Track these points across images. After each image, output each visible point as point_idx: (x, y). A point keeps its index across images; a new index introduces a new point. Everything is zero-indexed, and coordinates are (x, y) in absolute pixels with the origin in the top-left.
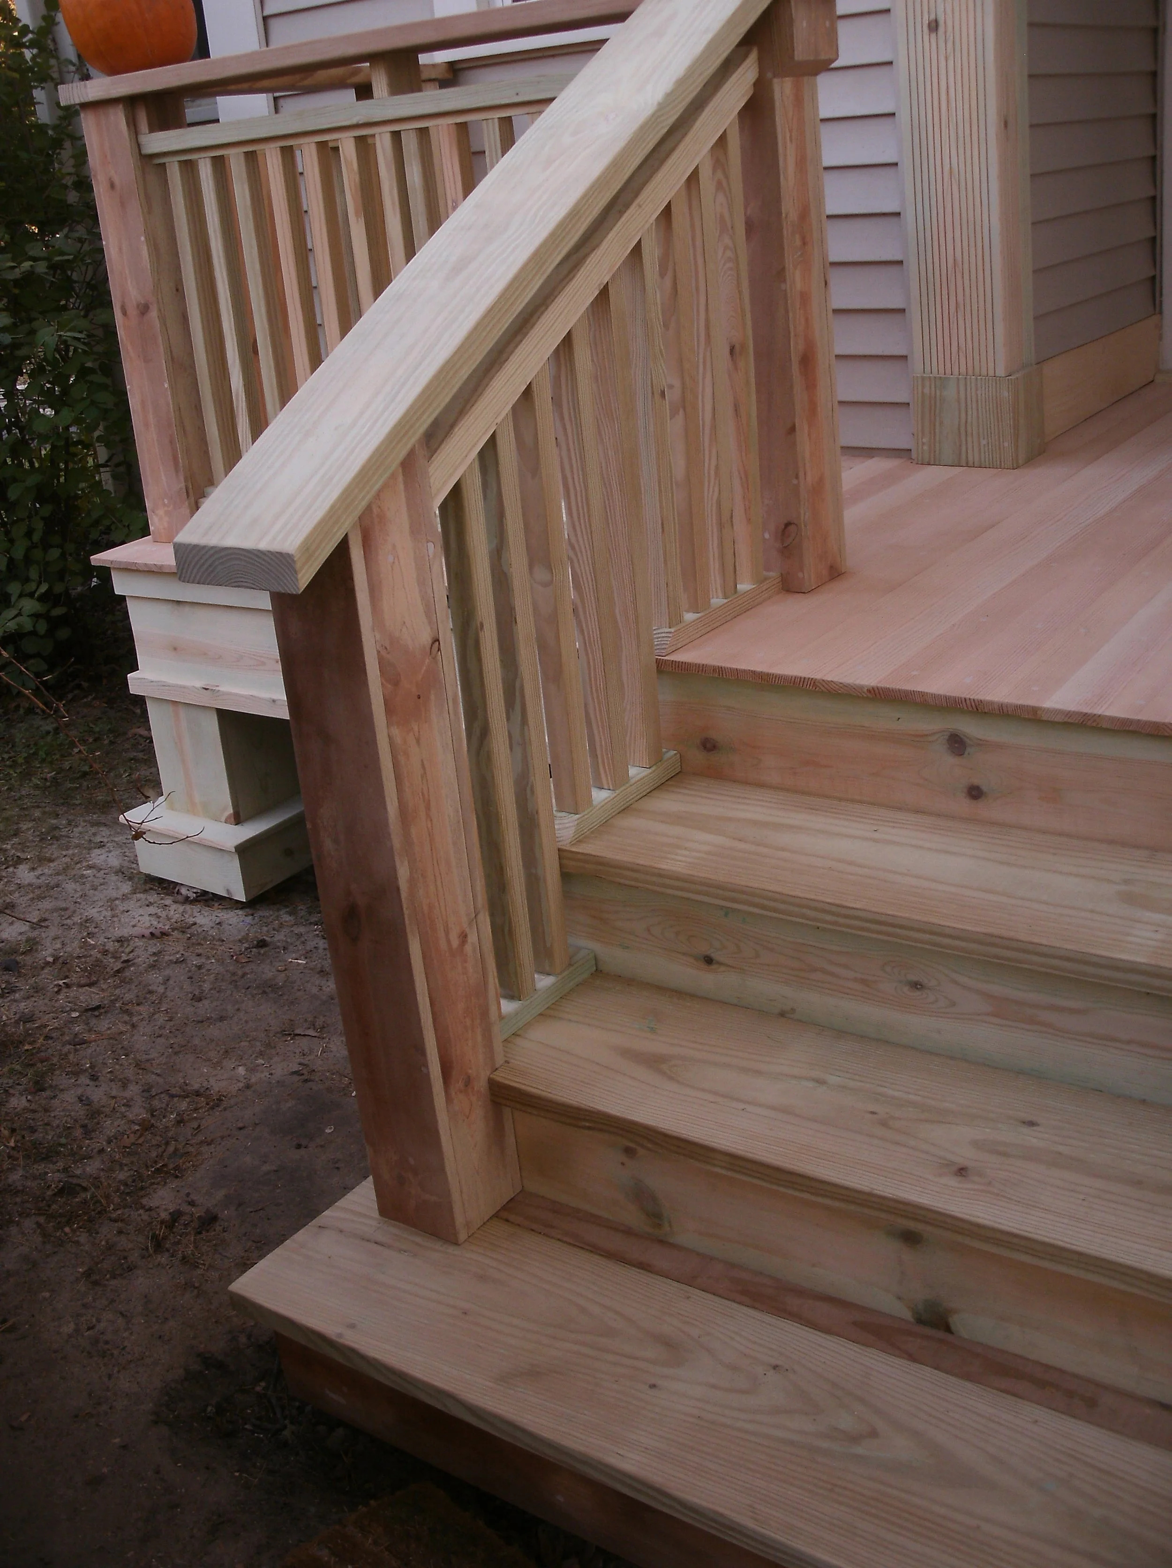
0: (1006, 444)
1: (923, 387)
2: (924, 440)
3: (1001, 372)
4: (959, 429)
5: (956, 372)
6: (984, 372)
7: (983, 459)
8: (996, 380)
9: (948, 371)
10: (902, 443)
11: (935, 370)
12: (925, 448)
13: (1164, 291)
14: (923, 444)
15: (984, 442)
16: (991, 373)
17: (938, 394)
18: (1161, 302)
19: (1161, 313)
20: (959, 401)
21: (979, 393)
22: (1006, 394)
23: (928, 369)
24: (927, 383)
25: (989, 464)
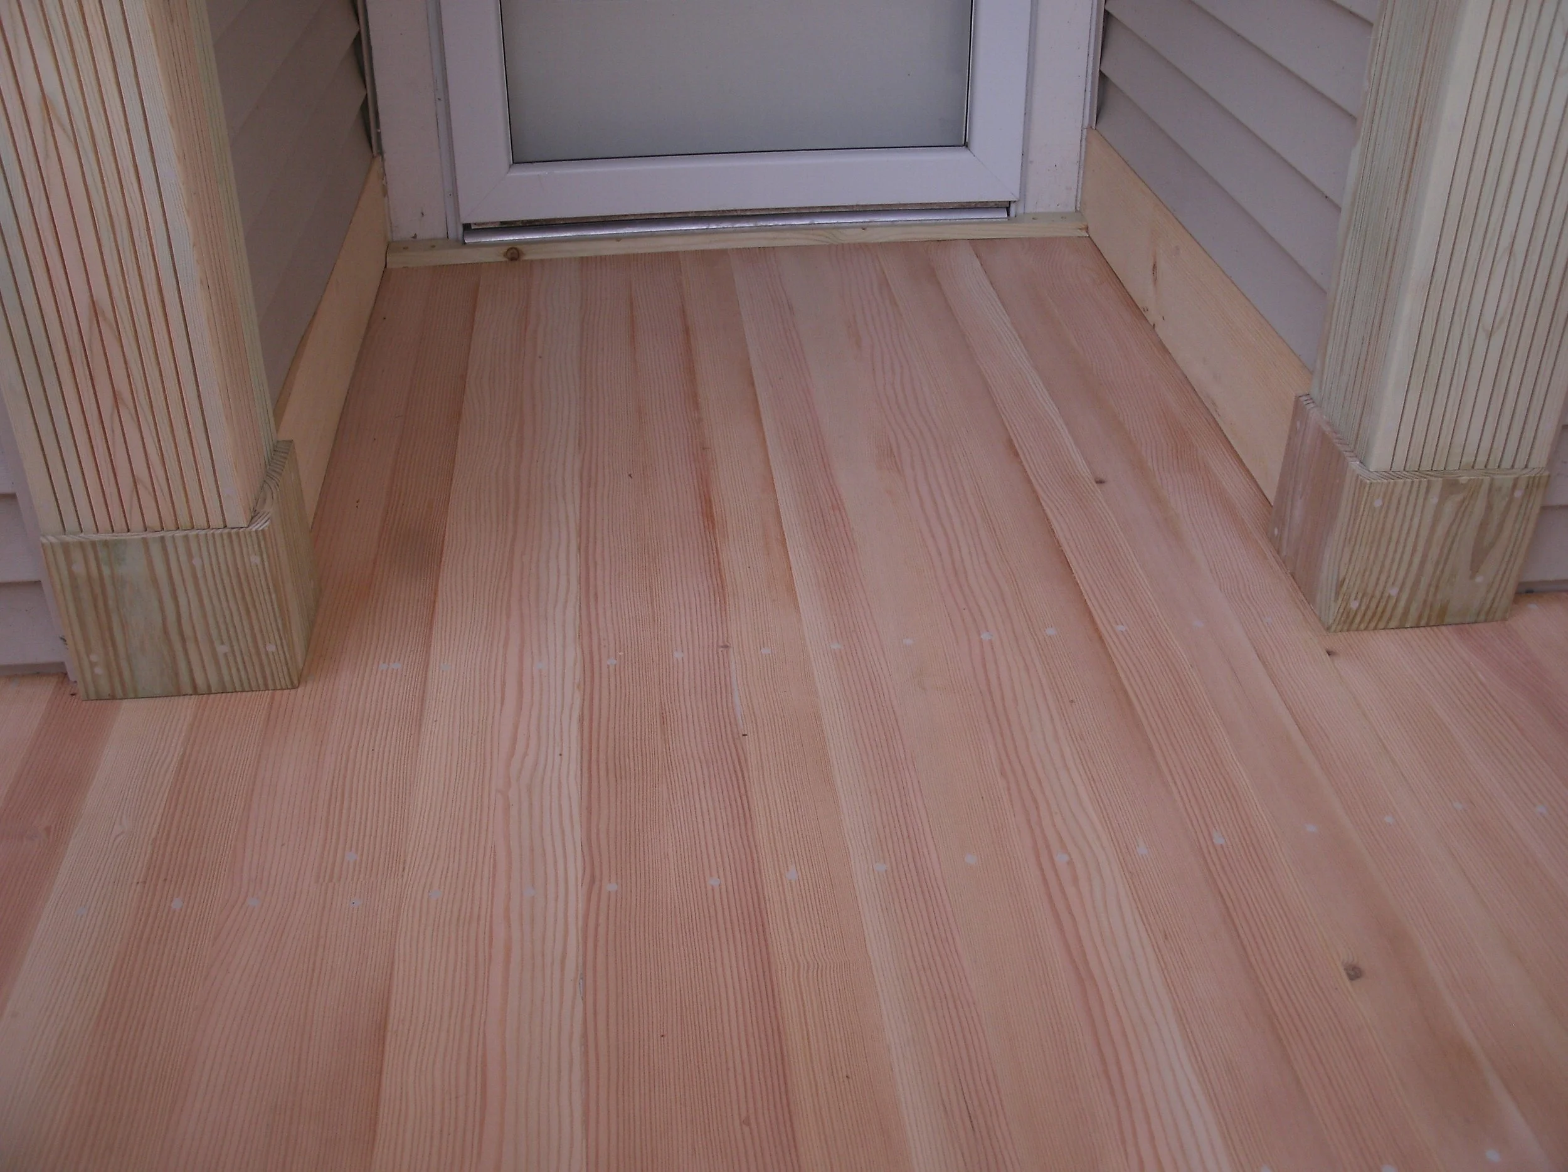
0: (271, 648)
1: (69, 562)
2: (94, 658)
3: (237, 516)
4: (166, 632)
5: (136, 522)
6: (200, 520)
7: (227, 678)
8: (230, 535)
9: (119, 523)
10: (43, 652)
11: (87, 522)
12: (99, 670)
13: (381, 117)
14: (92, 665)
15: (222, 649)
16: (216, 521)
17: (106, 571)
18: (379, 135)
19: (381, 153)
20: (155, 581)
21: (197, 561)
22: (255, 559)
23: (71, 523)
24: (77, 555)
25: (242, 685)
